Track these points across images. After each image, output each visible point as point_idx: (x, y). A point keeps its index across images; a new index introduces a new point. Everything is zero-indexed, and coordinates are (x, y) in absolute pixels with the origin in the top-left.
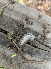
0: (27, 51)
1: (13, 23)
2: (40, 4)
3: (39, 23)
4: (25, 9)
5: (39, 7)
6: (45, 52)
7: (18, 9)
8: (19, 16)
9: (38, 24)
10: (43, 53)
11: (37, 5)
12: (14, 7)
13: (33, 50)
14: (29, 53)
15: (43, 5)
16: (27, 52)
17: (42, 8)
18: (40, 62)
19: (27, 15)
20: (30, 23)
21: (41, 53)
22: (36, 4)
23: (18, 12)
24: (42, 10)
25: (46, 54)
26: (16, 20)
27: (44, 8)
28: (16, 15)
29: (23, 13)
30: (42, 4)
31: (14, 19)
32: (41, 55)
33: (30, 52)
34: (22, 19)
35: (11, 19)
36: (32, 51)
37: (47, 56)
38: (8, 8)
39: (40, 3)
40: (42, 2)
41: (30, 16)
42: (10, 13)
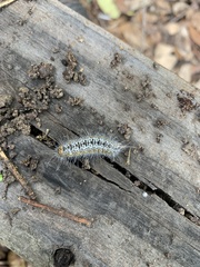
0: (43, 171)
1: (17, 68)
2: (179, 16)
3: (109, 82)
4: (68, 24)
5: (172, 28)
6: (106, 186)
7: (44, 21)
8: (42, 48)
9: (103, 83)
10: (99, 189)
11: (165, 19)
12: (30, 13)
13: (66, 174)
14: (48, 178)
15: (190, 20)
16: (45, 176)
17: (184, 32)
18: (82, 217)
19: (70, 47)
20: (76, 78)
21: (94, 188)
22: (164, 12)
23: (43, 34)
24: (183, 39)
25: (111, 195)
26: (27, 61)
27: (193, 31)
28: (33, 42)
29: (59, 38)
30: (184, 18)
31: (24, 56)
32: (92, 196)
33: (56, 176)
34: (53, 59)
35: (13, 52)
36: (60, 174)
37: (113, 205)
38: (12, 15)
39: (180, 12)
40: (186, 9)
41: (82, 52)
42: (15, 33)
